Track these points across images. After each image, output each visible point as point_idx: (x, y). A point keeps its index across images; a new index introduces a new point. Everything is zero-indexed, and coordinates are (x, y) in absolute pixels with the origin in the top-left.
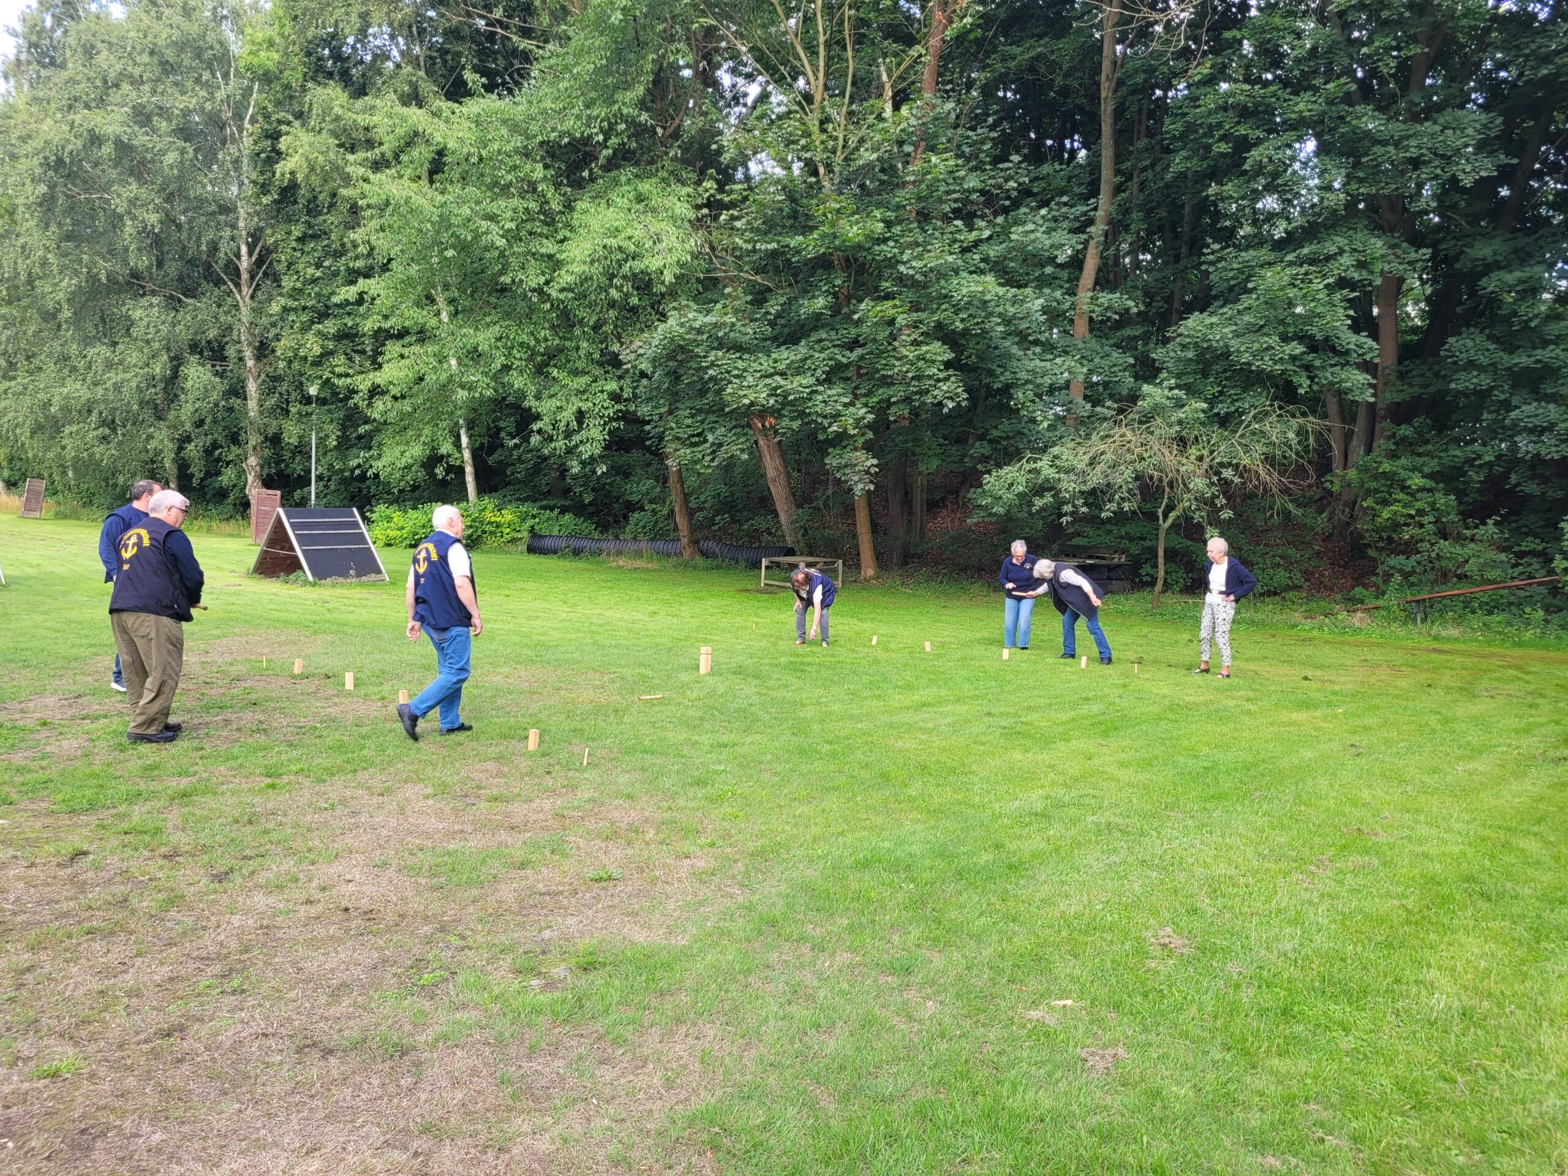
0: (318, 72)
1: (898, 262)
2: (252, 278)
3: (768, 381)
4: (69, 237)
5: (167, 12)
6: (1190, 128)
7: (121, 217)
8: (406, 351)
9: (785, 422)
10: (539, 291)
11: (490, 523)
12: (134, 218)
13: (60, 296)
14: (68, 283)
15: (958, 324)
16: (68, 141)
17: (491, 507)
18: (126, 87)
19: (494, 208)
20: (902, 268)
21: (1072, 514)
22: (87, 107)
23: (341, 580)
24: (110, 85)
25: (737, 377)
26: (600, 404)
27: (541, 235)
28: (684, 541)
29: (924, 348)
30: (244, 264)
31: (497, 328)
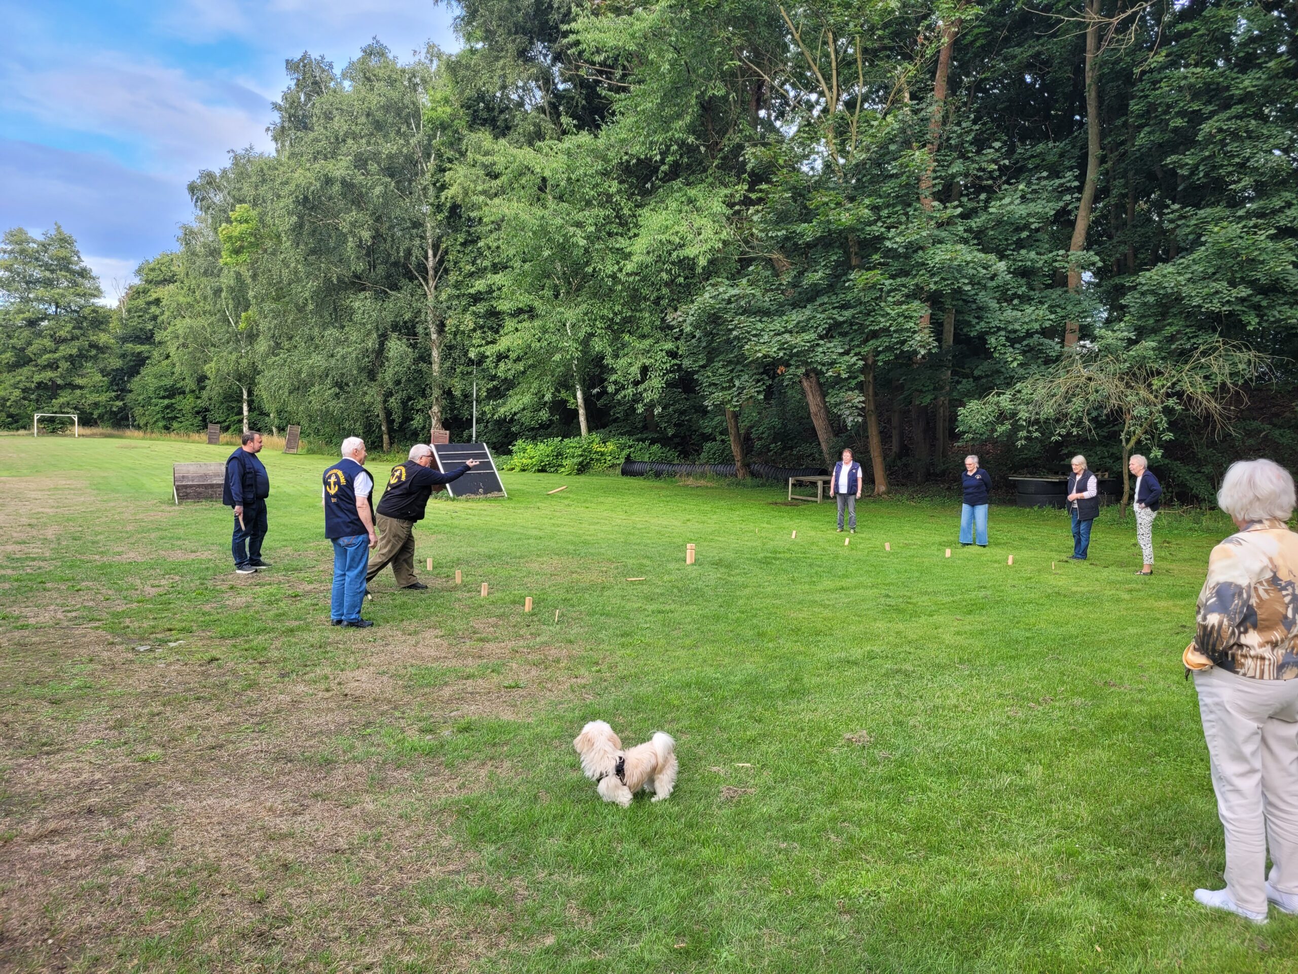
0: (476, 122)
1: (885, 238)
2: (436, 272)
3: (779, 338)
4: (313, 252)
5: (377, 85)
6: (1152, 107)
7: (345, 235)
8: (519, 326)
9: (792, 370)
10: (614, 277)
11: (596, 452)
12: (354, 236)
13: (307, 294)
14: (312, 285)
15: (932, 286)
16: (311, 183)
17: (597, 440)
18: (350, 141)
19: (579, 217)
20: (888, 244)
21: (1026, 438)
22: (326, 158)
23: (473, 496)
24: (339, 141)
25: (755, 336)
26: (660, 360)
27: (617, 234)
28: (739, 464)
29: (904, 307)
30: (431, 263)
31: (585, 305)
